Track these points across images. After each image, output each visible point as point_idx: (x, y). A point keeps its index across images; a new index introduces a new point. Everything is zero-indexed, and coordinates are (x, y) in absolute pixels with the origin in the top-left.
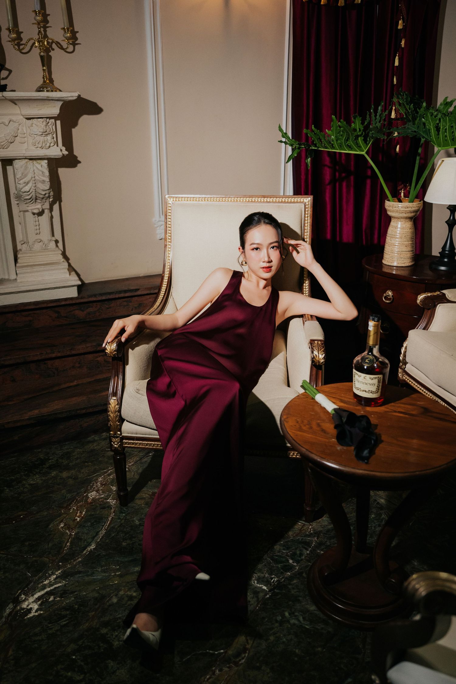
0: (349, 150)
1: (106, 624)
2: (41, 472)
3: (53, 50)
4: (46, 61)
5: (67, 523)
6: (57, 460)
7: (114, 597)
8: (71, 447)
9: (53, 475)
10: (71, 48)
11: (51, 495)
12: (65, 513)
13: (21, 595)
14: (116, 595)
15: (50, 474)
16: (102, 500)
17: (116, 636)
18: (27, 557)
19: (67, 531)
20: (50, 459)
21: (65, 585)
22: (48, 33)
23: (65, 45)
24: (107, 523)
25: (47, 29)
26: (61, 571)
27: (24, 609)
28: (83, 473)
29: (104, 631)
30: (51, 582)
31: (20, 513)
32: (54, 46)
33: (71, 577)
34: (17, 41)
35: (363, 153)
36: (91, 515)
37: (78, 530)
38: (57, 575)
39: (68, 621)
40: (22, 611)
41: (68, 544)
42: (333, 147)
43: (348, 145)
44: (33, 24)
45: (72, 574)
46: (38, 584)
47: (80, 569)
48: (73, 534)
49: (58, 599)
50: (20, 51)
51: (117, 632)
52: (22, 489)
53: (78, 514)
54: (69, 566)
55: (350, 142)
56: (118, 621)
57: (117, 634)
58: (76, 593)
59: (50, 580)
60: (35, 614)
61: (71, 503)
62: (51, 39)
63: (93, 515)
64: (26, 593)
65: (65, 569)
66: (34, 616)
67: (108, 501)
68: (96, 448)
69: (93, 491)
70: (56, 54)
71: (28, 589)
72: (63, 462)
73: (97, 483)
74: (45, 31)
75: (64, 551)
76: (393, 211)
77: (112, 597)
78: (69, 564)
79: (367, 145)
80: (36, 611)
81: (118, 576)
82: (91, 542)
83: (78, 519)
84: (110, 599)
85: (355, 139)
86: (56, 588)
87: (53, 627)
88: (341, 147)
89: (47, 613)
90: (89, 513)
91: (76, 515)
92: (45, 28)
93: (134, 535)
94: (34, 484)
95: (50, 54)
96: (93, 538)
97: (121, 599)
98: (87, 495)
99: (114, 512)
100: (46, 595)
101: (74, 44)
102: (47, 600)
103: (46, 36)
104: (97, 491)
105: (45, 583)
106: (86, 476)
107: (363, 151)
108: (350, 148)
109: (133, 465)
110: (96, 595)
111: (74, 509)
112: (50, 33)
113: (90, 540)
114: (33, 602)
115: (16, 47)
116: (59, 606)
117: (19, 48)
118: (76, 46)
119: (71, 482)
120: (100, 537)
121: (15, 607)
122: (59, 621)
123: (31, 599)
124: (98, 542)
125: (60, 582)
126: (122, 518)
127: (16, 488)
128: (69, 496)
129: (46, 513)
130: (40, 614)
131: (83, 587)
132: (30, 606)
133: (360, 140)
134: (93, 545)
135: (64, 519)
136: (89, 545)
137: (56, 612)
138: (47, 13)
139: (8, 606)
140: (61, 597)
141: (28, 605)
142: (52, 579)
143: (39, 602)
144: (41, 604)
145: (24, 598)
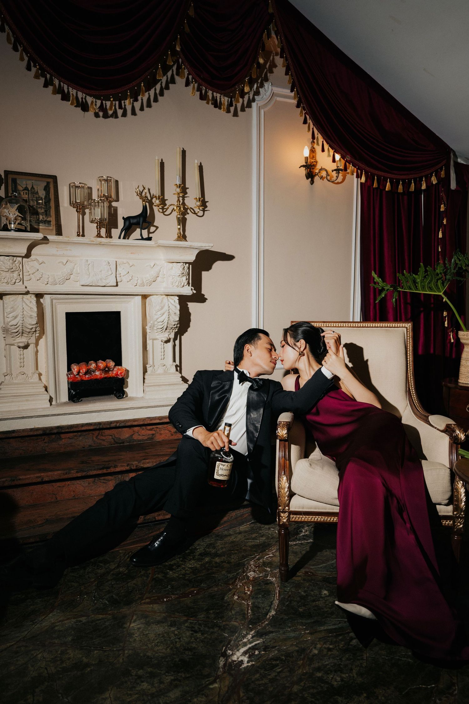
0: (429, 292)
1: (319, 669)
2: (195, 558)
3: (188, 214)
4: (182, 221)
5: (239, 596)
6: (204, 549)
7: (314, 649)
8: (212, 540)
9: (207, 560)
10: (201, 213)
11: (213, 575)
12: (233, 588)
13: (227, 651)
14: (315, 648)
15: (204, 560)
16: (262, 578)
17: (332, 678)
18: (217, 622)
19: (243, 602)
20: (197, 549)
21: (264, 642)
22: (185, 201)
23: (197, 210)
24: (277, 595)
25: (185, 198)
26: (255, 632)
27: (235, 661)
28: (233, 558)
29: (319, 674)
30: (249, 640)
31: (192, 589)
32: (189, 211)
33: (266, 636)
34: (161, 206)
35: (441, 294)
36: (258, 589)
37: (253, 601)
38: (252, 635)
39: (281, 669)
40: (235, 663)
41: (249, 611)
42: (417, 288)
43: (430, 287)
44: (174, 194)
45: (267, 633)
46: (239, 641)
47: (271, 630)
48: (250, 603)
49: (263, 652)
50: (163, 212)
51: (331, 675)
52: (184, 571)
53: (246, 589)
54: (259, 628)
55: (432, 285)
56: (327, 667)
57: (332, 676)
58: (277, 648)
59: (248, 638)
60: (248, 664)
61: (235, 581)
62: (187, 206)
63: (260, 589)
64: (231, 649)
65: (257, 630)
66: (248, 666)
67: (268, 578)
68: (234, 540)
69: (250, 572)
70: (190, 217)
71: (231, 646)
72: (210, 551)
73: (251, 566)
74: (183, 200)
75: (248, 616)
76: (464, 339)
77: (312, 649)
78: (259, 626)
79: (444, 287)
80: (248, 662)
81: (308, 633)
82: (269, 610)
83: (249, 593)
84: (310, 652)
85: (436, 282)
86: (256, 644)
87: (270, 673)
88: (423, 288)
89: (259, 663)
90: (256, 588)
91: (245, 589)
92: (184, 197)
93: (306, 603)
94: (193, 568)
95: (185, 216)
96: (270, 606)
97: (320, 651)
98: (246, 575)
99: (278, 587)
100: (250, 650)
101: (204, 211)
102: (253, 654)
103: (184, 204)
104: (254, 571)
105: (244, 641)
106: (238, 561)
107: (441, 292)
108: (431, 289)
109: (275, 552)
110: (297, 648)
111: (239, 585)
112: (187, 201)
113: (268, 608)
114: (241, 656)
115: (161, 210)
116: (267, 658)
117: (163, 210)
118: (205, 212)
119: (226, 565)
120: (275, 605)
121: (227, 660)
122: (273, 669)
123: (239, 654)
124: (277, 609)
125: (258, 640)
126: (288, 591)
127: (178, 571)
128: (230, 576)
129: (216, 589)
130: (253, 665)
131: (281, 643)
132: (240, 659)
133: (439, 283)
134: (273, 611)
135: (236, 593)
136: (269, 611)
137: (267, 662)
138: (187, 187)
139: (219, 659)
140: (264, 650)
141: (238, 658)
142: (250, 638)
143: (247, 656)
144: (249, 657)
145: (231, 653)
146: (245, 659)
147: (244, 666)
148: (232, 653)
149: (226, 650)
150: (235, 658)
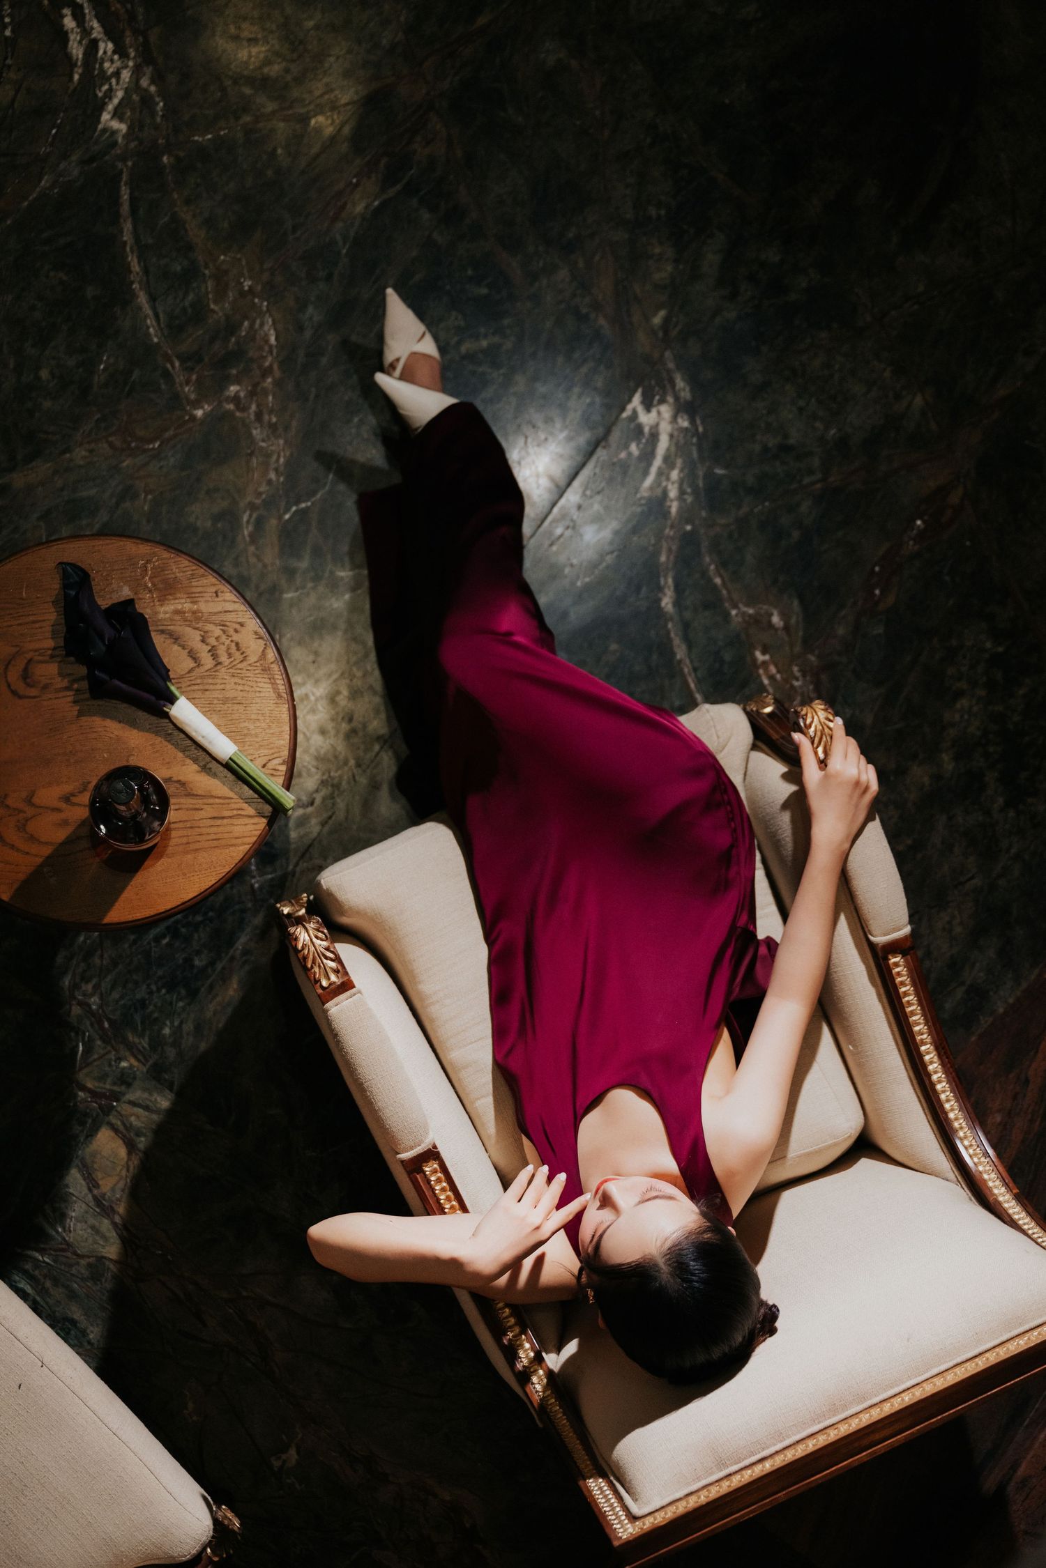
5: (773, 632)
11: (883, 690)
12: (803, 655)
18: (763, 506)
19: (751, 611)
21: (637, 487)
24: (693, 679)
26: (671, 513)
27: (660, 402)
30: (667, 481)
31: (890, 599)
37: (732, 627)
38: (672, 500)
40: (658, 397)
41: (719, 579)
46: (685, 463)
48: (734, 613)
49: (623, 457)
54: (670, 531)
59: (673, 484)
60: (633, 406)
64: (687, 432)
65: (670, 523)
66: (631, 401)
75: (712, 561)
78: (674, 537)
80: (635, 412)
82: (681, 612)
83: (761, 657)
86: (649, 472)
91: (776, 664)
96: (686, 626)
100: (649, 449)
102: (639, 441)
105: (676, 472)
113: (689, 615)
114: (658, 425)
120: (676, 635)
123: (666, 427)
124: (667, 624)
125: (651, 488)
129: (841, 631)
130: (623, 410)
132: (655, 412)
134: (670, 607)
135: (787, 639)
139: (690, 391)
141: (659, 413)
142: (670, 487)
143: (646, 430)
144: (639, 429)
145: (680, 420)
146: (646, 419)
147: (637, 400)
148: (677, 423)
149: (692, 422)
150: (666, 410)
